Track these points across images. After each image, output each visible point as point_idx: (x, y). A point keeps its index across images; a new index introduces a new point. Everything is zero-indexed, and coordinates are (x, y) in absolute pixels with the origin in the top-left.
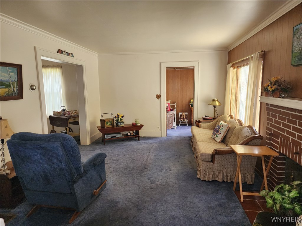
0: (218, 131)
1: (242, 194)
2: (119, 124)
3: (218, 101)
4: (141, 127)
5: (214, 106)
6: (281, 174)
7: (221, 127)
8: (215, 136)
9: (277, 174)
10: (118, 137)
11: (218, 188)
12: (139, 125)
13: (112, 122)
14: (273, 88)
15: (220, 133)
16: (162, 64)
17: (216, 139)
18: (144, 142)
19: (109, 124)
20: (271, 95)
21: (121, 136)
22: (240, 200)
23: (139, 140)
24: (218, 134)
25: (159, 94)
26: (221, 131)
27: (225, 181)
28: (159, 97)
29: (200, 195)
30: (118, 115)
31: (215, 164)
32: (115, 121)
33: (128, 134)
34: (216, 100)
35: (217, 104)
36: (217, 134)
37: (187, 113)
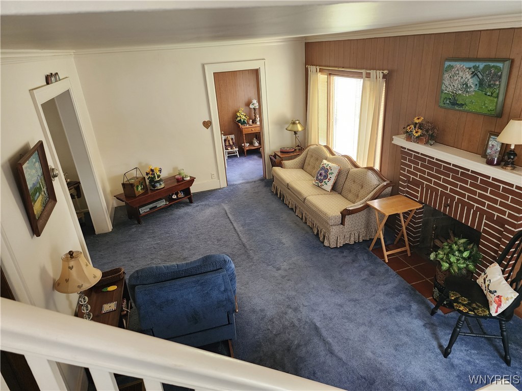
0: (326, 177)
1: (386, 254)
2: (158, 185)
3: (299, 123)
4: (192, 180)
5: (295, 132)
6: (419, 223)
7: (329, 170)
8: (323, 183)
9: (415, 223)
10: (161, 206)
11: (355, 254)
12: (188, 178)
13: (143, 184)
14: (419, 134)
15: (329, 180)
16: (206, 67)
17: (325, 187)
18: (203, 203)
19: (140, 188)
20: (415, 140)
21: (165, 203)
22: (384, 261)
23: (191, 202)
24: (327, 180)
25: (207, 119)
26: (331, 176)
27: (357, 242)
28: (207, 124)
29: (344, 268)
30: (152, 170)
31: (345, 226)
32: (147, 181)
33: (173, 197)
34: (297, 122)
35: (299, 128)
36: (325, 181)
37: (233, 136)
